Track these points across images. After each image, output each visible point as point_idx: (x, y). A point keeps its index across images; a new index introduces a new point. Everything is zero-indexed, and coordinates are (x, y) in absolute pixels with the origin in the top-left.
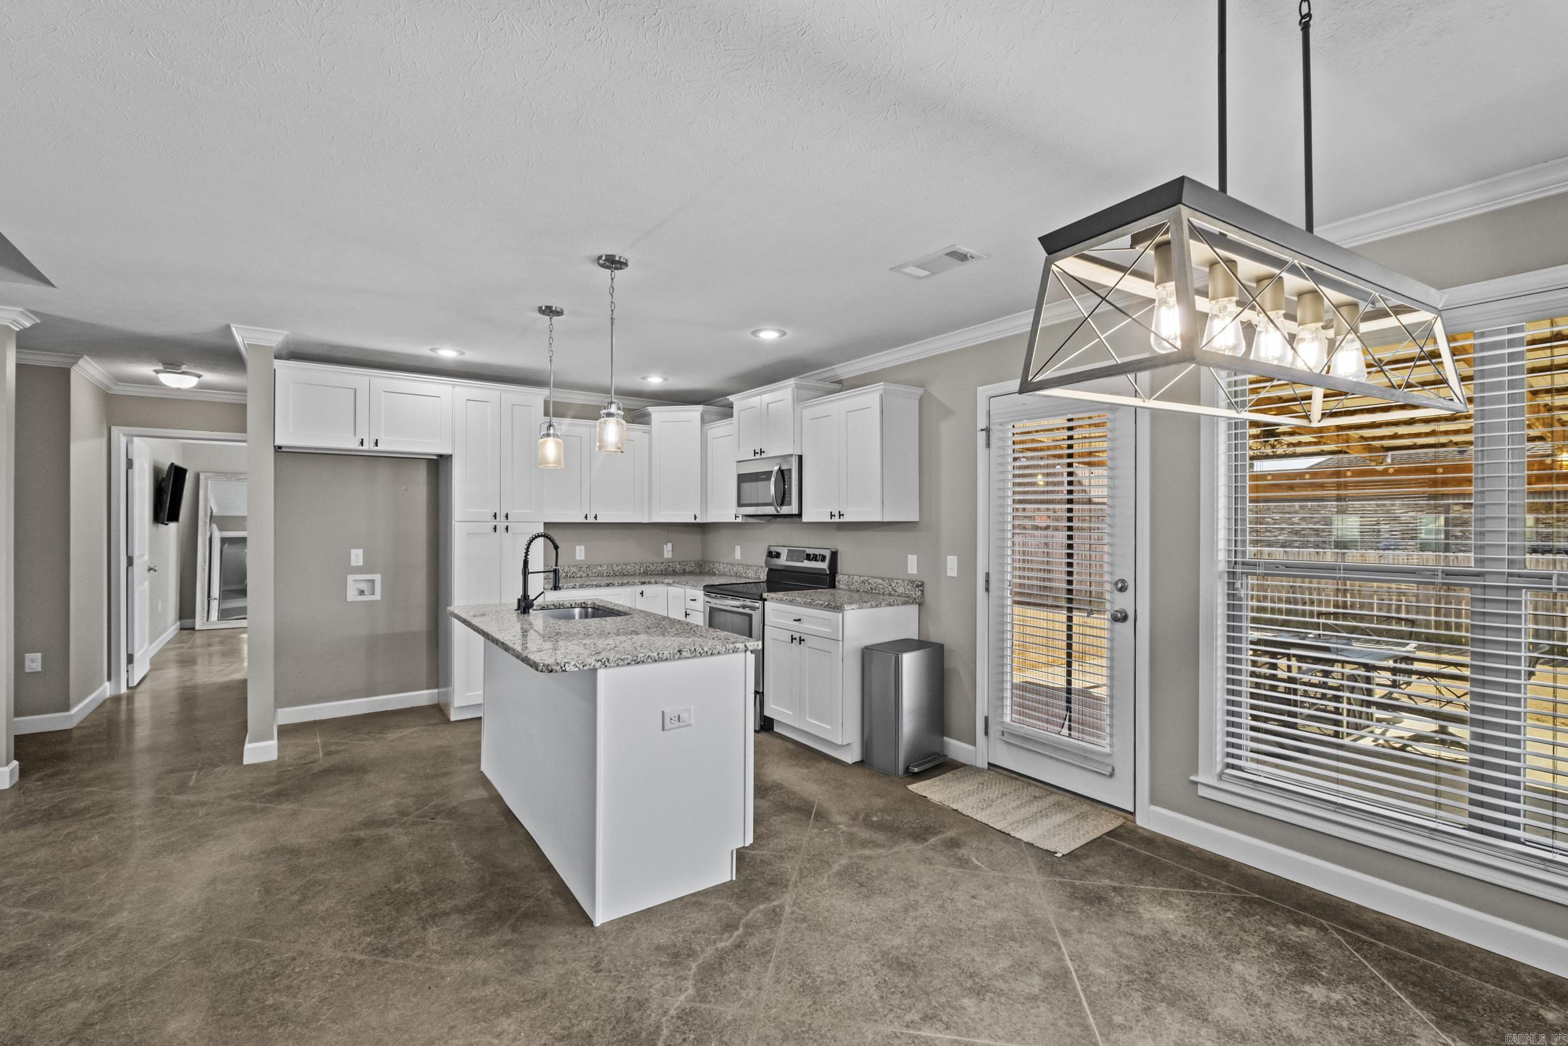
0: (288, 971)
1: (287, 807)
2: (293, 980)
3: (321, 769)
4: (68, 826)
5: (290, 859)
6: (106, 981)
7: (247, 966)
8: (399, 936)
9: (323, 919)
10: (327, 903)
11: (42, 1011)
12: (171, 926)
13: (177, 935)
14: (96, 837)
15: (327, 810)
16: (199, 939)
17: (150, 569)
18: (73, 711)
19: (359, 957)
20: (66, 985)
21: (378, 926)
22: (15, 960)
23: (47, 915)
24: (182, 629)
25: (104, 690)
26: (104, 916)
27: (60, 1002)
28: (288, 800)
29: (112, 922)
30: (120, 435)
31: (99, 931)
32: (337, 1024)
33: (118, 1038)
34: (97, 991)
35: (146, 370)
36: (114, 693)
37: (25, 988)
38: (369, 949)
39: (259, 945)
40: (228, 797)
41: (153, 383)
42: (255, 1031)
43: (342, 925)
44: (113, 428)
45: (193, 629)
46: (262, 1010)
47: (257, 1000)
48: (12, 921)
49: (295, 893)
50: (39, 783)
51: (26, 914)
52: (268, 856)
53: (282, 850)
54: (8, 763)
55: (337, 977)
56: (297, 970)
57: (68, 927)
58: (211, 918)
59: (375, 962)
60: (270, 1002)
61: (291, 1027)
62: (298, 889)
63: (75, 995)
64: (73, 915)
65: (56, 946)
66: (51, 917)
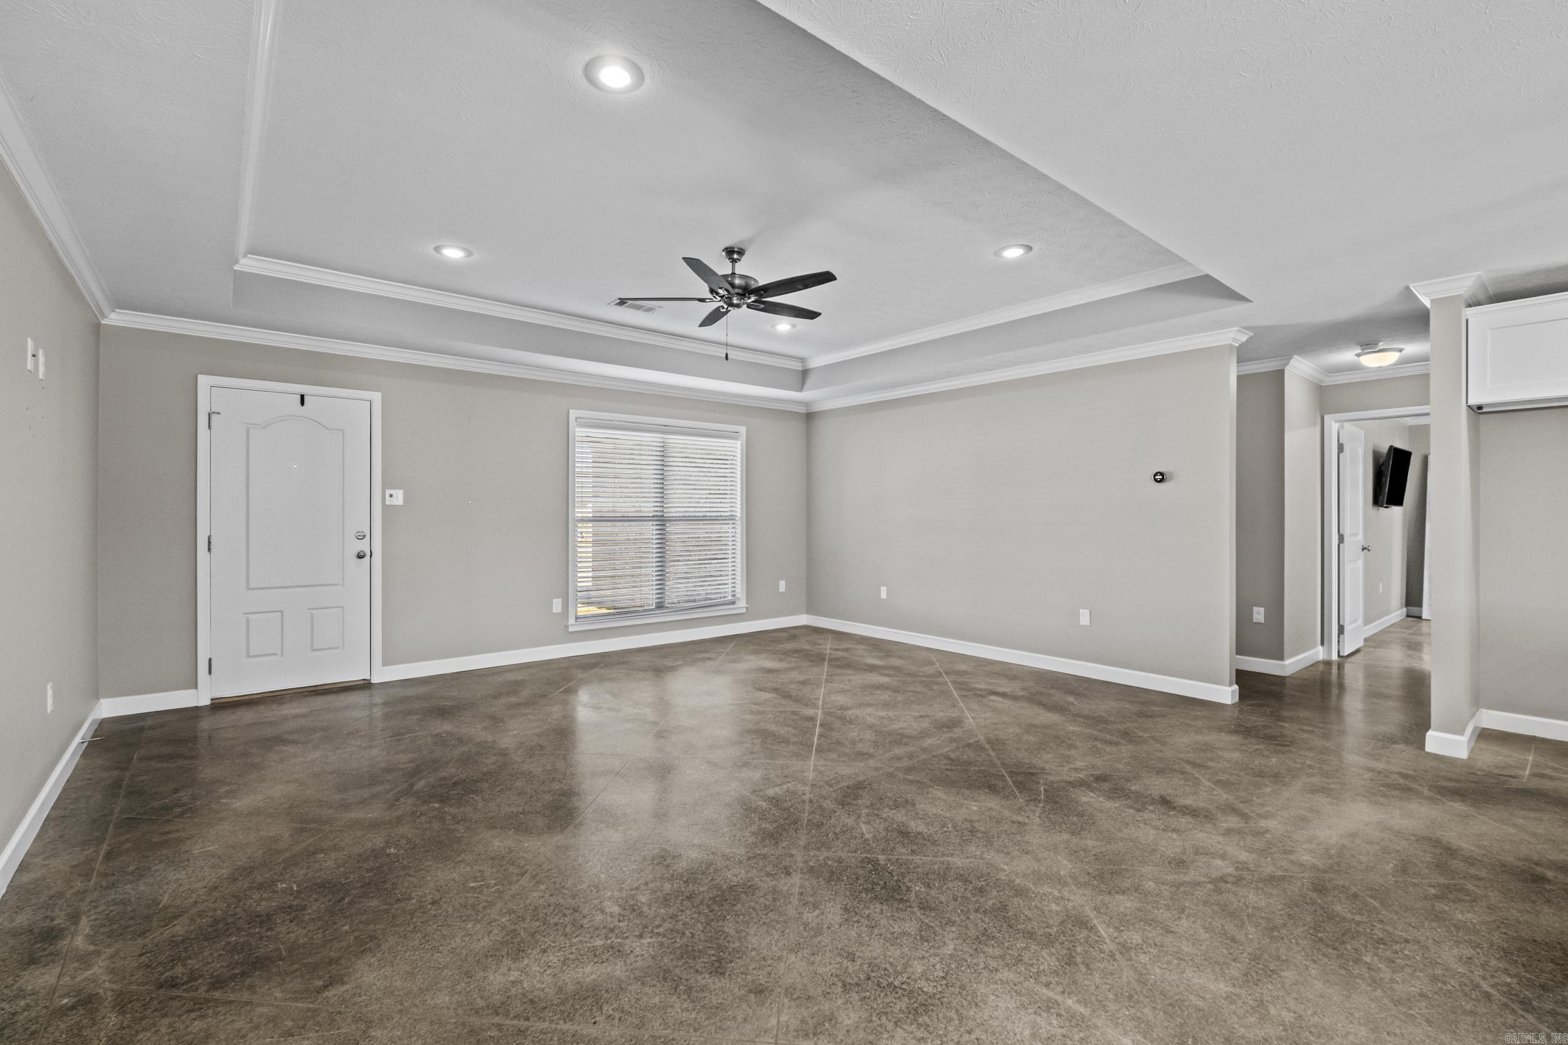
0: (1397, 947)
1: (1458, 806)
2: (1398, 958)
3: (1521, 787)
4: (1258, 744)
5: (1441, 854)
6: (1245, 859)
7: (1358, 918)
8: (1556, 1002)
9: (1457, 928)
10: (1470, 916)
11: (1201, 854)
12: (1305, 850)
13: (1306, 858)
14: (1274, 760)
15: (1511, 830)
16: (1325, 872)
17: (1364, 549)
18: (1287, 662)
19: (1485, 987)
20: (1220, 846)
21: (1528, 975)
22: (1197, 813)
23: (1225, 796)
24: (1408, 616)
25: (1318, 652)
26: (1260, 816)
27: (1213, 855)
28: (1463, 801)
29: (1263, 823)
30: (1333, 425)
31: (1254, 825)
32: (1430, 1026)
33: (1239, 901)
34: (1237, 862)
35: (1347, 356)
36: (1326, 658)
37: (1197, 834)
38: (1505, 989)
39: (1376, 908)
40: (1397, 773)
41: (1355, 368)
42: (1344, 972)
43: (1479, 946)
44: (1326, 417)
45: (1420, 618)
46: (1357, 961)
47: (1356, 950)
48: (1204, 789)
49: (1434, 886)
50: (1250, 708)
51: (1213, 789)
52: (1417, 840)
53: (1436, 843)
54: (1231, 685)
55: (1449, 987)
56: (1406, 952)
57: (1235, 811)
58: (1340, 862)
59: (1506, 1005)
60: (1368, 959)
61: (1379, 993)
62: (1439, 885)
63: (1223, 857)
64: (1241, 805)
65: (1223, 819)
66: (1227, 799)
